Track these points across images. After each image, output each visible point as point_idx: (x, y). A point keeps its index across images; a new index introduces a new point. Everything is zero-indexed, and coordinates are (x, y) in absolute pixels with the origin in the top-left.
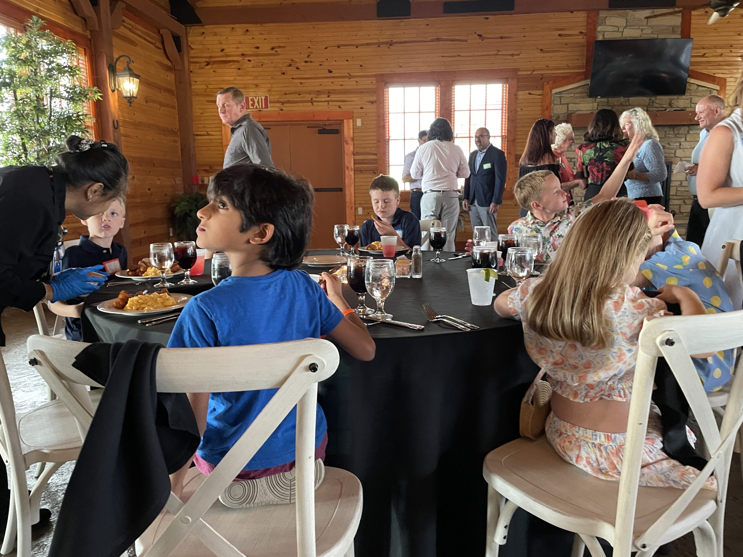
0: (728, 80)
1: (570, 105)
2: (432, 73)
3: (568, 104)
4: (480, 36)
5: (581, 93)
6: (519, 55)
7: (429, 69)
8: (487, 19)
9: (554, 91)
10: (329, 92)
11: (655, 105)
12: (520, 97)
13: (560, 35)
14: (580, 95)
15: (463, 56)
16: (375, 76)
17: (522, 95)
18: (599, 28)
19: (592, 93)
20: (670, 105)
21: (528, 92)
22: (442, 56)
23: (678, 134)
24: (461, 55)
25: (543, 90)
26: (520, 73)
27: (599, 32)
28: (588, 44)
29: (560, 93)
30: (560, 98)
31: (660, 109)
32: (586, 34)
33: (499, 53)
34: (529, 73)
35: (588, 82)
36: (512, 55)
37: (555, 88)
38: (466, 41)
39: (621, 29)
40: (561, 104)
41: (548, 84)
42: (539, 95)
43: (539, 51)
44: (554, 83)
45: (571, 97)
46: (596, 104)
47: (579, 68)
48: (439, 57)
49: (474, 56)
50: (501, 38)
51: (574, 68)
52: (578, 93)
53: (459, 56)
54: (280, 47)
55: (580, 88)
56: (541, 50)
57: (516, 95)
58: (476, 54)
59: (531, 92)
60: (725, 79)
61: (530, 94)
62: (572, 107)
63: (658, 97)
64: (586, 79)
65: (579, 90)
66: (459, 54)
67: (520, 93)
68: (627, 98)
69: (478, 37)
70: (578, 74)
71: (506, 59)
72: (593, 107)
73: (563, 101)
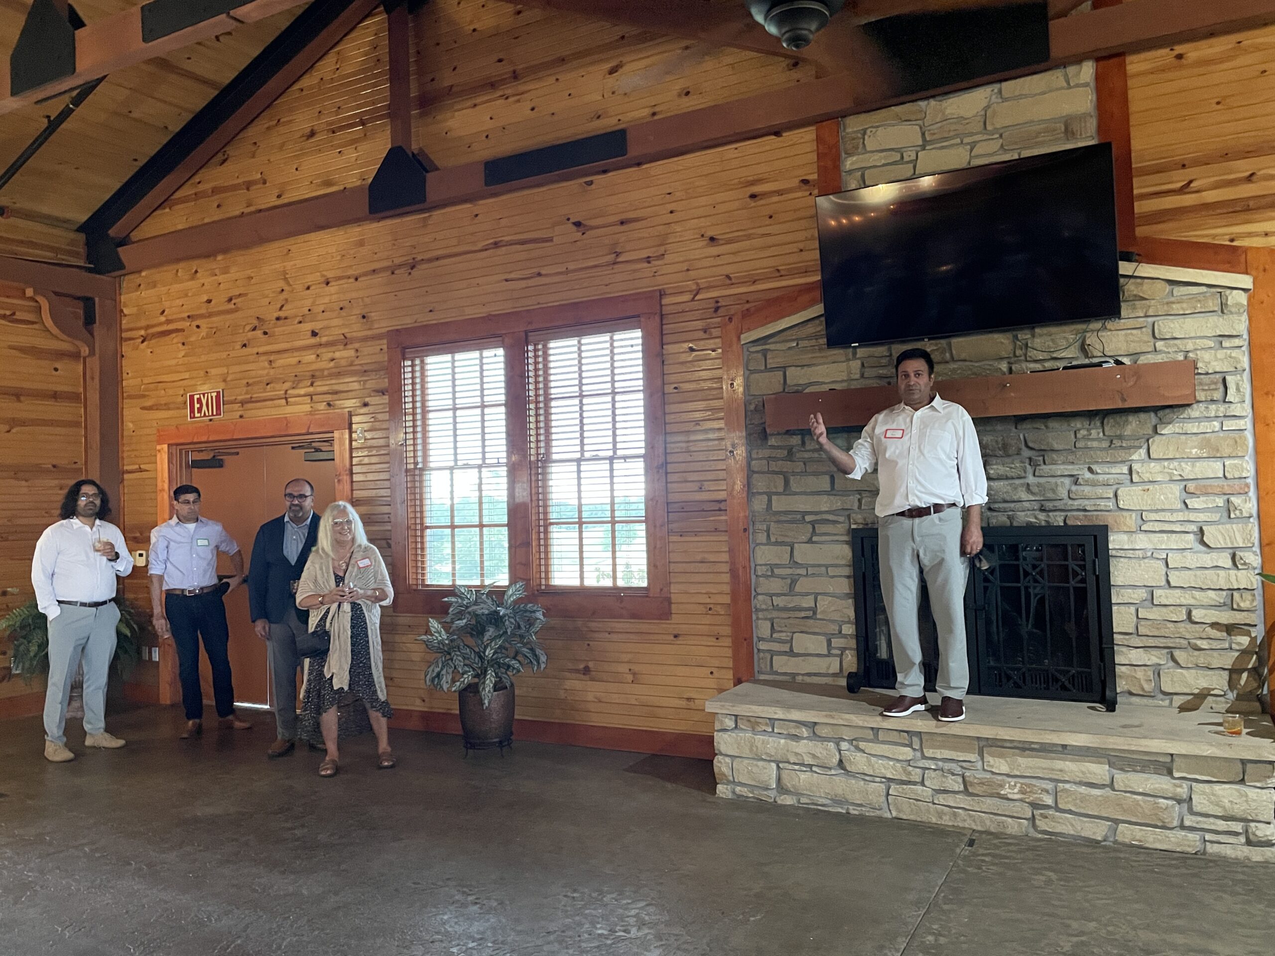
1: (790, 372)
2: (488, 318)
3: (784, 368)
4: (578, 224)
8: (590, 183)
9: (746, 338)
10: (313, 376)
11: (1032, 353)
12: (670, 359)
13: (753, 196)
14: (813, 342)
15: (546, 275)
16: (387, 335)
17: (675, 352)
18: (850, 163)
20: (1084, 349)
21: (689, 345)
22: (507, 280)
23: (1120, 437)
24: (543, 272)
25: (722, 336)
26: (665, 301)
27: (850, 172)
29: (761, 340)
30: (765, 353)
31: (1048, 365)
32: (817, 184)
33: (620, 259)
34: (688, 297)
36: (648, 260)
38: (550, 240)
39: (909, 155)
40: (767, 369)
41: (731, 321)
43: (708, 242)
44: (743, 317)
45: (790, 348)
46: (856, 365)
47: (806, 272)
48: (501, 281)
49: (568, 271)
50: (622, 223)
51: (789, 275)
52: (808, 338)
53: (539, 274)
54: (240, 295)
55: (810, 325)
56: (712, 239)
57: (659, 354)
58: (572, 266)
59: (695, 345)
61: (691, 349)
62: (796, 376)
63: (1041, 331)
66: (538, 270)
67: (670, 349)
68: (943, 342)
69: (574, 228)
71: (635, 271)
72: (850, 373)
73: (771, 362)
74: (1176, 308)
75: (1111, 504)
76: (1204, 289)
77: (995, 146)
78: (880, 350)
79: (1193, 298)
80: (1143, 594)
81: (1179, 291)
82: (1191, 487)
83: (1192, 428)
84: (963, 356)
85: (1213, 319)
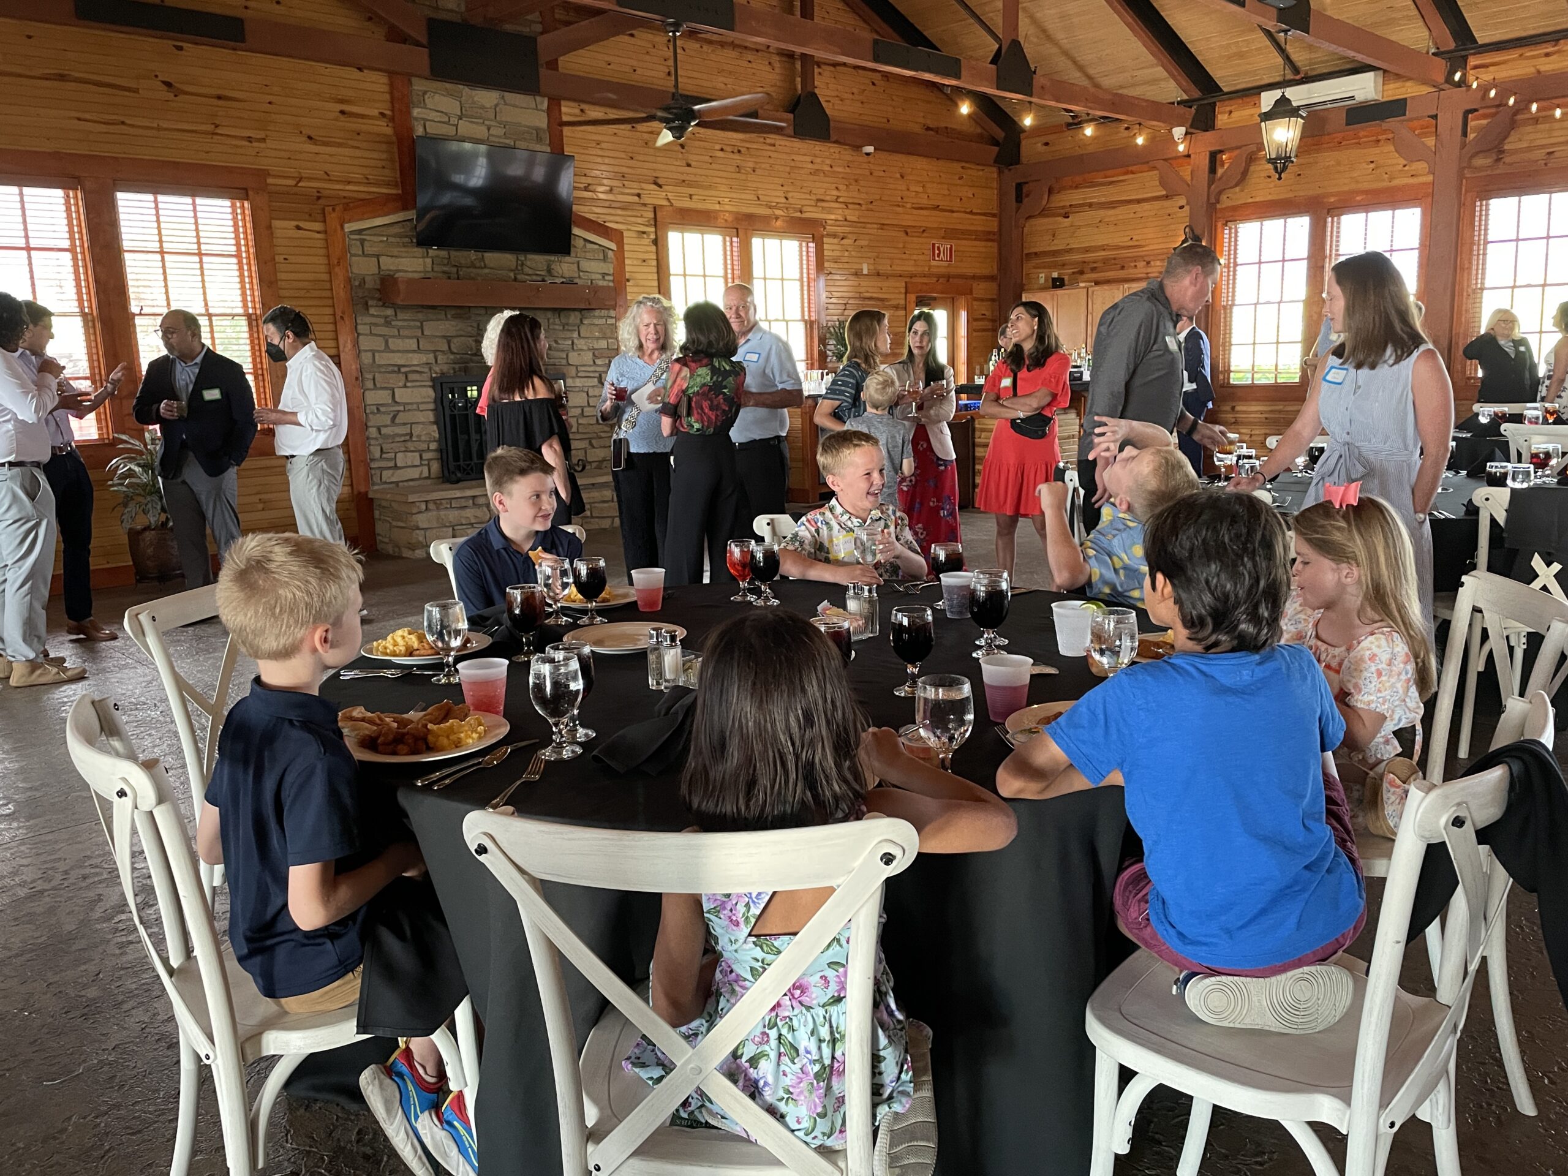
0: (625, 234)
1: (384, 260)
2: (56, 155)
3: (378, 256)
4: (168, 84)
5: (400, 235)
6: (263, 140)
7: (48, 147)
8: (180, 48)
9: (349, 227)
11: (526, 270)
12: (278, 233)
13: (342, 112)
14: (398, 240)
15: (132, 126)
17: (283, 228)
18: (416, 112)
19: (424, 240)
20: (549, 271)
21: (295, 223)
22: (79, 119)
23: (567, 324)
24: (128, 122)
25: (325, 221)
26: (270, 181)
27: (416, 119)
28: (398, 139)
29: (360, 232)
30: (362, 241)
31: (534, 278)
32: (392, 119)
33: (218, 131)
34: (292, 182)
35: (411, 214)
36: (249, 139)
37: (350, 221)
38: (136, 91)
39: (454, 120)
40: (364, 255)
41: (334, 210)
42: (318, 232)
43: (305, 139)
44: (345, 210)
45: (381, 241)
46: (429, 261)
47: (388, 184)
48: (70, 118)
49: (159, 129)
50: (219, 98)
51: (376, 184)
52: (394, 236)
53: (123, 123)
55: (396, 226)
56: (310, 138)
57: (270, 227)
58: (165, 125)
59: (302, 224)
60: (620, 233)
61: (298, 228)
62: (387, 263)
63: (530, 256)
64: (405, 208)
65: (397, 230)
66: (122, 119)
67: (276, 223)
68: (480, 254)
69: (165, 88)
70: (388, 198)
71: (236, 146)
72: (425, 266)
73: (368, 249)
74: (588, 255)
75: (564, 362)
76: (596, 247)
77: (500, 132)
78: (443, 253)
79: (594, 250)
80: (579, 411)
81: (589, 246)
82: (596, 353)
83: (596, 322)
84: (492, 265)
85: (602, 264)
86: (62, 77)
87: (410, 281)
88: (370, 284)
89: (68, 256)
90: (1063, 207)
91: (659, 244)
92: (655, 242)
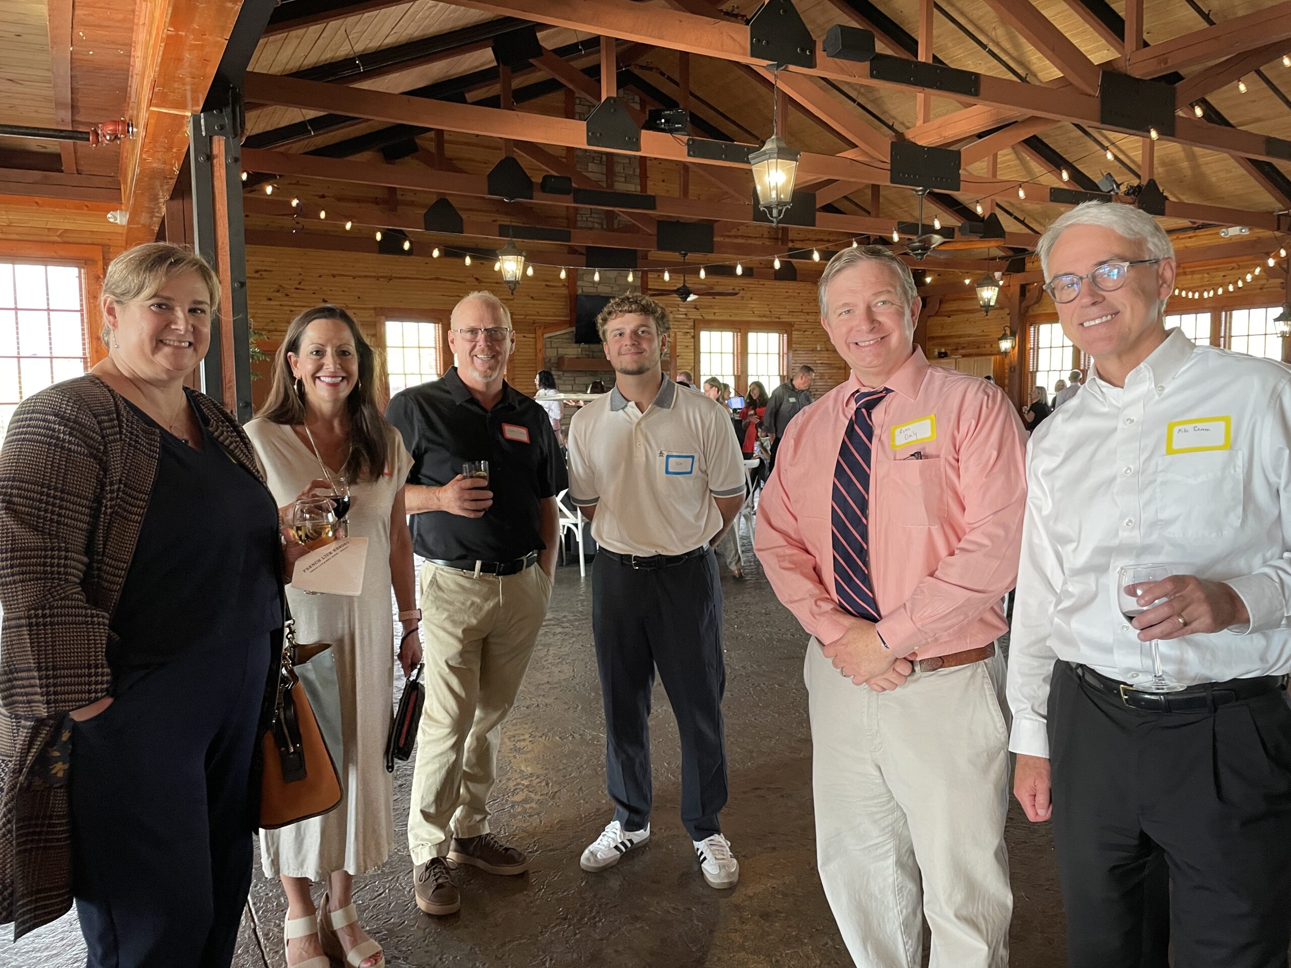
0: (677, 335)
1: (560, 350)
2: (433, 310)
3: (557, 348)
5: (568, 339)
7: (430, 307)
9: (546, 336)
16: (375, 309)
18: (579, 283)
19: (578, 341)
22: (442, 295)
25: (536, 334)
27: (580, 287)
28: (570, 296)
29: (550, 337)
30: (551, 342)
32: (568, 287)
35: (574, 329)
37: (546, 333)
38: (465, 282)
39: (596, 285)
40: (551, 348)
42: (532, 339)
43: (530, 298)
45: (559, 342)
46: (580, 350)
47: (564, 316)
50: (497, 283)
51: (559, 316)
52: (565, 339)
54: (265, 271)
55: (566, 334)
56: (532, 297)
59: (525, 335)
61: (524, 337)
64: (571, 326)
65: (567, 336)
70: (565, 322)
72: (578, 352)
73: (554, 345)
78: (587, 346)
86: (437, 279)
87: (570, 359)
88: (553, 361)
89: (434, 350)
90: (947, 311)
91: (696, 339)
92: (694, 337)
